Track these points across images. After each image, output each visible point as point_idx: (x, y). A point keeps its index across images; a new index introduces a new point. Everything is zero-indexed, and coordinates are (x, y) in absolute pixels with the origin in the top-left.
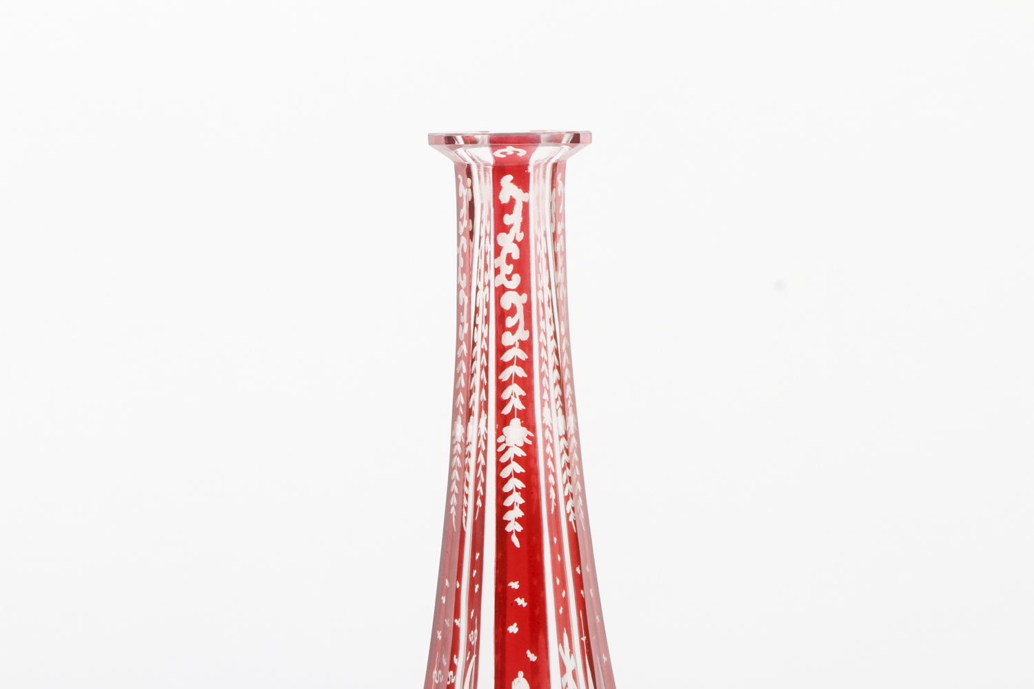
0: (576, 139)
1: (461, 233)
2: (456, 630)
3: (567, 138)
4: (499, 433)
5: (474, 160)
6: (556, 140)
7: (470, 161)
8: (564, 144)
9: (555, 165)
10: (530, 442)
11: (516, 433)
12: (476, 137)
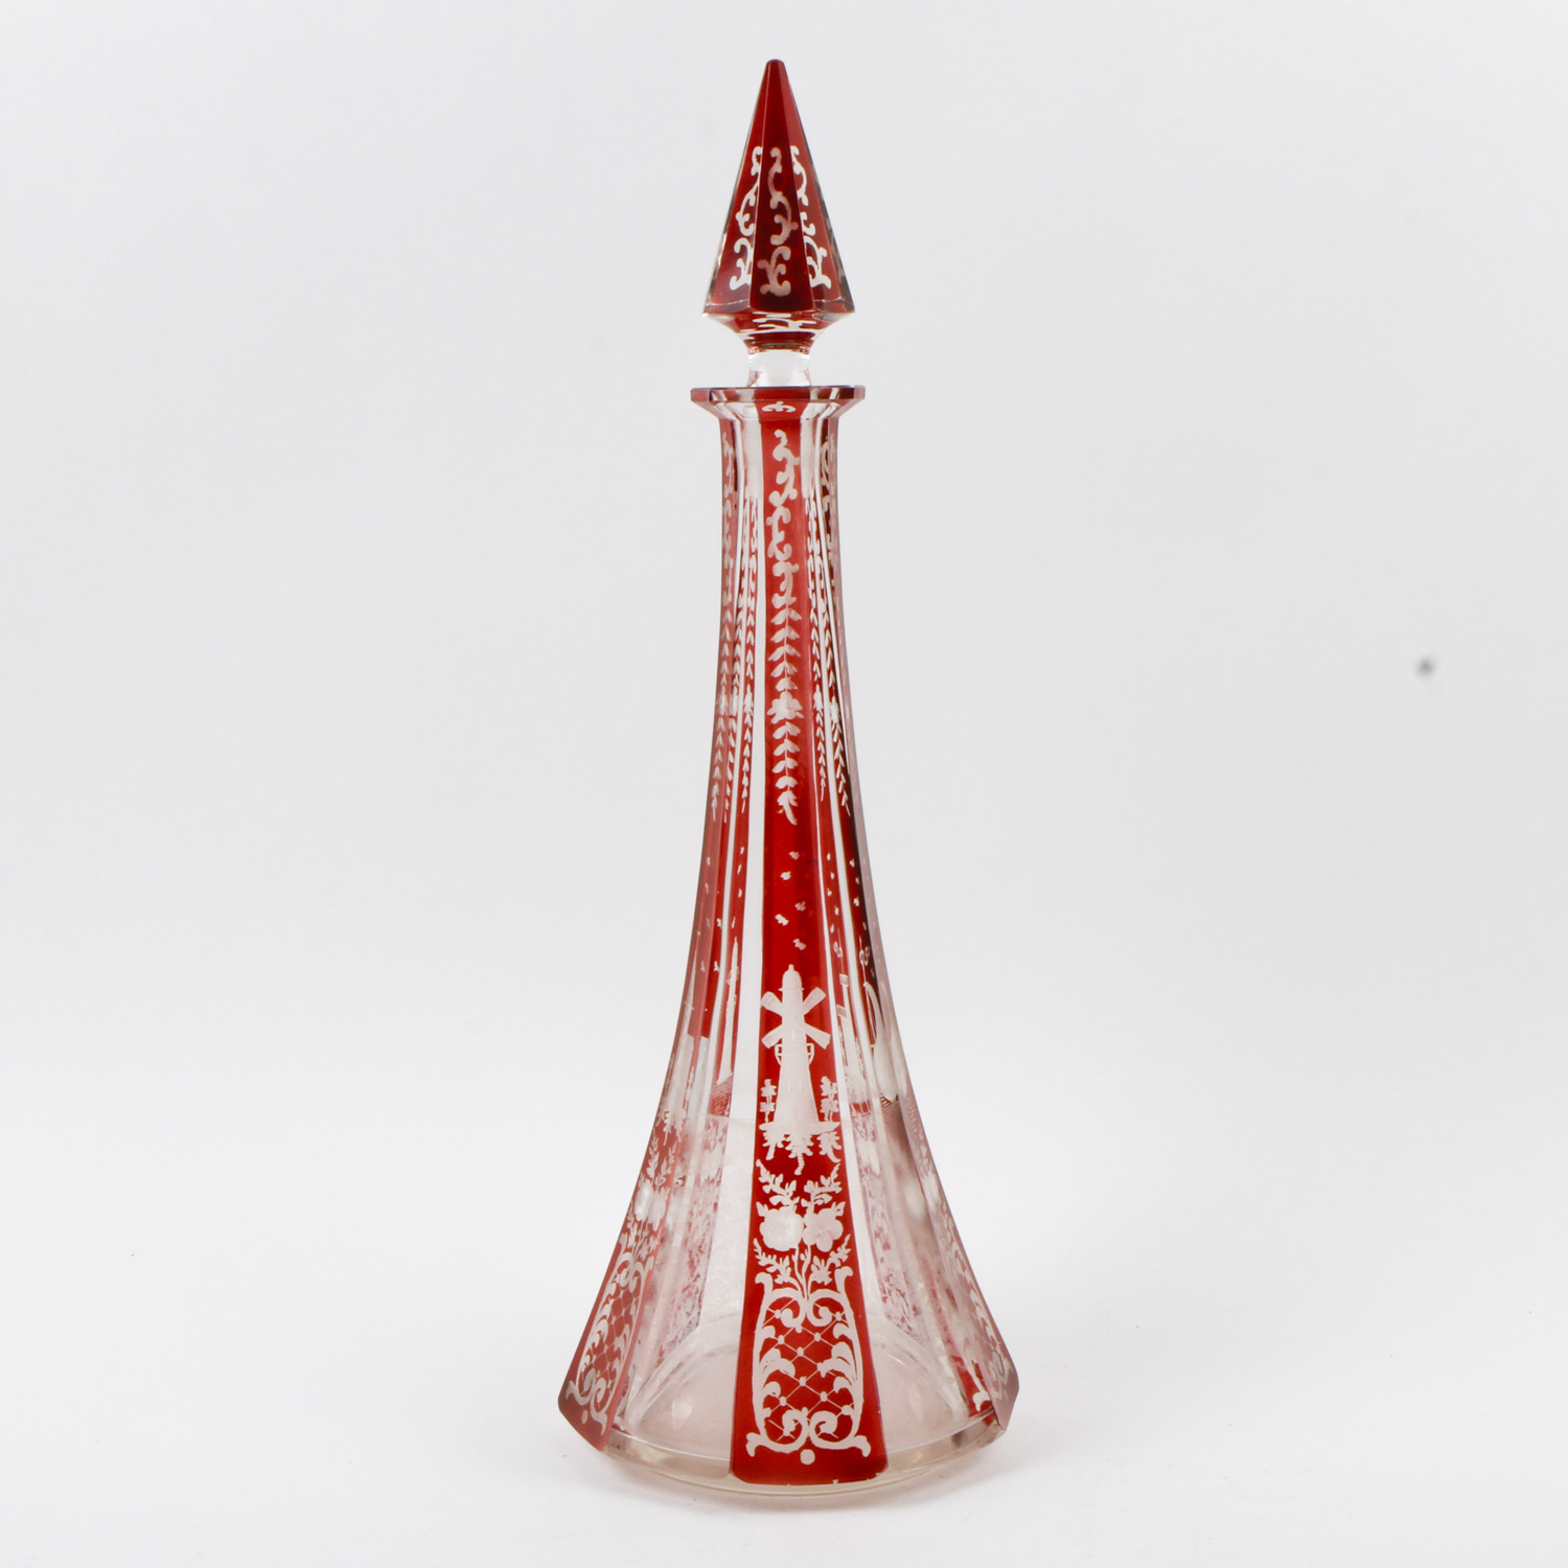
0: (847, 394)
1: (726, 496)
2: (717, 932)
3: (834, 394)
4: (768, 706)
5: (737, 417)
6: (824, 394)
7: (734, 418)
8: (833, 401)
9: (825, 422)
10: (801, 716)
11: (785, 707)
12: (738, 391)
